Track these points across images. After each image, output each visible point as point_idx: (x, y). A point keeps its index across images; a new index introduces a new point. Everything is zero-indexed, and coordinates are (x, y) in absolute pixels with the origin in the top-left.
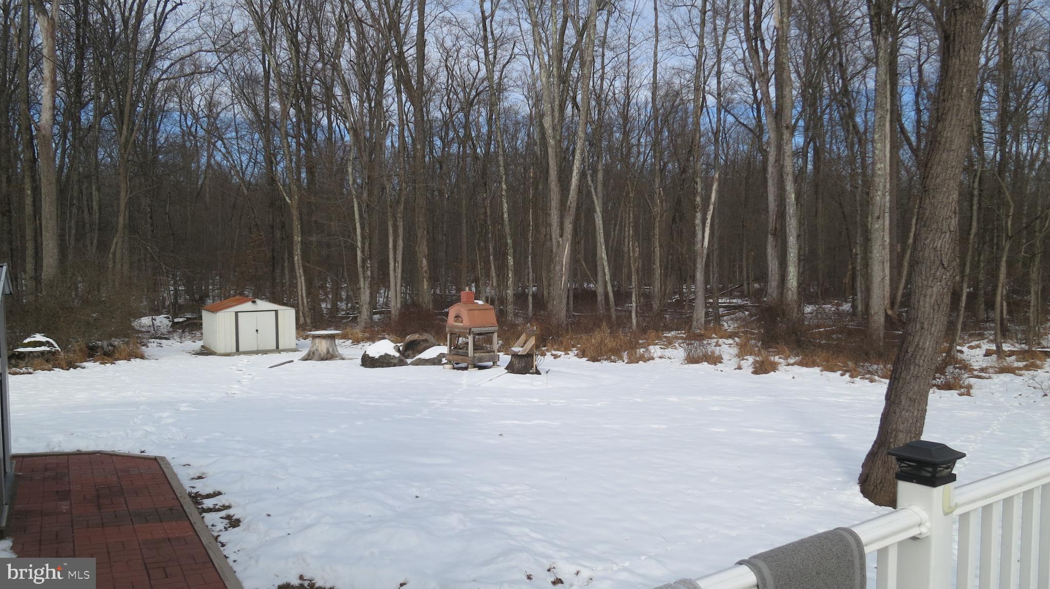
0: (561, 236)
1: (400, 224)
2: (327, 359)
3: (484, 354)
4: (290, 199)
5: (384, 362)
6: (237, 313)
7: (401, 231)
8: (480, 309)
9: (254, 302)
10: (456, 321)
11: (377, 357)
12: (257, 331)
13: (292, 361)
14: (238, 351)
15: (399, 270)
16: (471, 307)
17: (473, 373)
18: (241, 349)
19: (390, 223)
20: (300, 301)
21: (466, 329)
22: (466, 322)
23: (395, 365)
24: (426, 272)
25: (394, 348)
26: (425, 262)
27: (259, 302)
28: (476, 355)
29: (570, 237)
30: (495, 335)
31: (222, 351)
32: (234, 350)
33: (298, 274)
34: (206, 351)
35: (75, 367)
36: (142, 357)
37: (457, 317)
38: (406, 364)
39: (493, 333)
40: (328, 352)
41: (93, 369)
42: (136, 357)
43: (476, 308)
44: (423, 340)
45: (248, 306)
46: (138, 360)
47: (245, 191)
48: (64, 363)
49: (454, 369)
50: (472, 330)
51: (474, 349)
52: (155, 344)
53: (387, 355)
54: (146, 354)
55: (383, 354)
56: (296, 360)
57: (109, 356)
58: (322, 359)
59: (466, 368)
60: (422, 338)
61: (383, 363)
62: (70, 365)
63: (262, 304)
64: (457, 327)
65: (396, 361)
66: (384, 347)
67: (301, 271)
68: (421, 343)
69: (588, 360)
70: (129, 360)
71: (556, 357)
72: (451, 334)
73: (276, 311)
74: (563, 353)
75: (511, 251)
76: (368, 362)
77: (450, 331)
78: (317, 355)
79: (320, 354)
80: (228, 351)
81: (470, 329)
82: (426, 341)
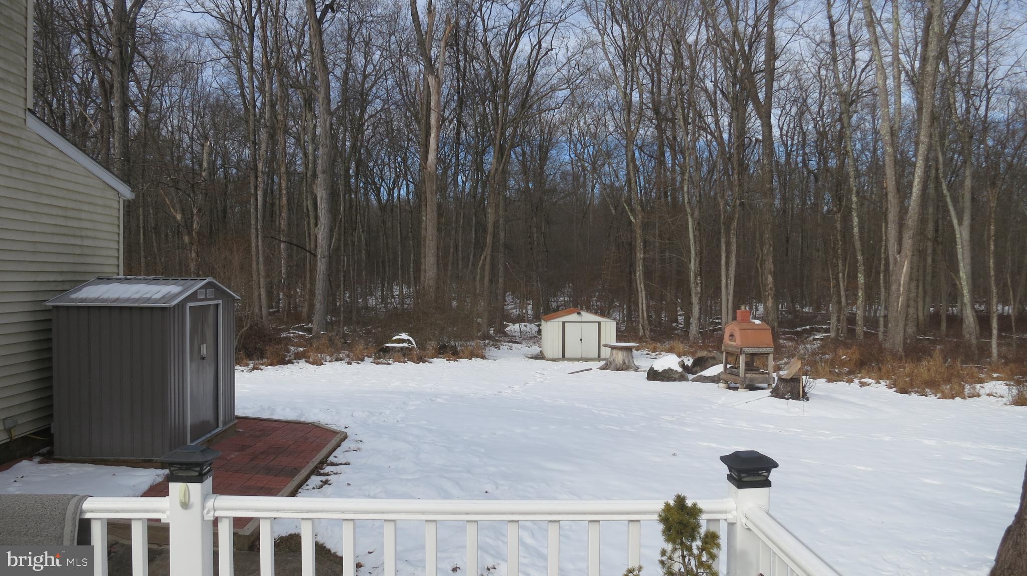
0: (899, 252)
1: (734, 240)
2: (622, 370)
3: (757, 376)
4: (635, 219)
5: (666, 376)
6: (564, 323)
7: (734, 248)
8: (757, 328)
9: (579, 313)
10: (730, 340)
11: (660, 371)
12: (581, 340)
13: (591, 369)
14: (564, 358)
15: (731, 287)
16: (745, 326)
17: (744, 394)
18: (567, 356)
19: (723, 240)
20: (641, 314)
21: (737, 348)
22: (737, 342)
23: (675, 380)
24: (771, 289)
25: (679, 363)
26: (770, 279)
27: (584, 313)
28: (747, 375)
29: (909, 254)
30: (771, 357)
31: (551, 357)
32: (561, 356)
33: (639, 289)
34: (540, 356)
35: (424, 362)
36: (483, 357)
37: (732, 335)
38: (686, 380)
39: (768, 354)
40: (624, 363)
41: (439, 364)
42: (477, 357)
43: (750, 327)
44: (711, 358)
45: (574, 317)
46: (478, 359)
47: (613, 211)
48: (415, 358)
49: (729, 388)
50: (744, 349)
51: (746, 370)
52: (506, 347)
53: (670, 369)
54: (487, 355)
55: (666, 368)
56: (594, 369)
57: (455, 355)
58: (618, 370)
59: (736, 389)
60: (710, 355)
61: (664, 377)
62: (420, 359)
63: (587, 316)
64: (732, 346)
65: (676, 376)
66: (669, 361)
67: (642, 286)
68: (710, 360)
69: (896, 391)
70: (471, 359)
71: (863, 384)
72: (727, 353)
73: (599, 323)
74: (873, 381)
75: (861, 268)
76: (653, 375)
77: (725, 350)
78: (613, 365)
79: (616, 365)
80: (556, 357)
81: (741, 349)
82: (714, 358)
